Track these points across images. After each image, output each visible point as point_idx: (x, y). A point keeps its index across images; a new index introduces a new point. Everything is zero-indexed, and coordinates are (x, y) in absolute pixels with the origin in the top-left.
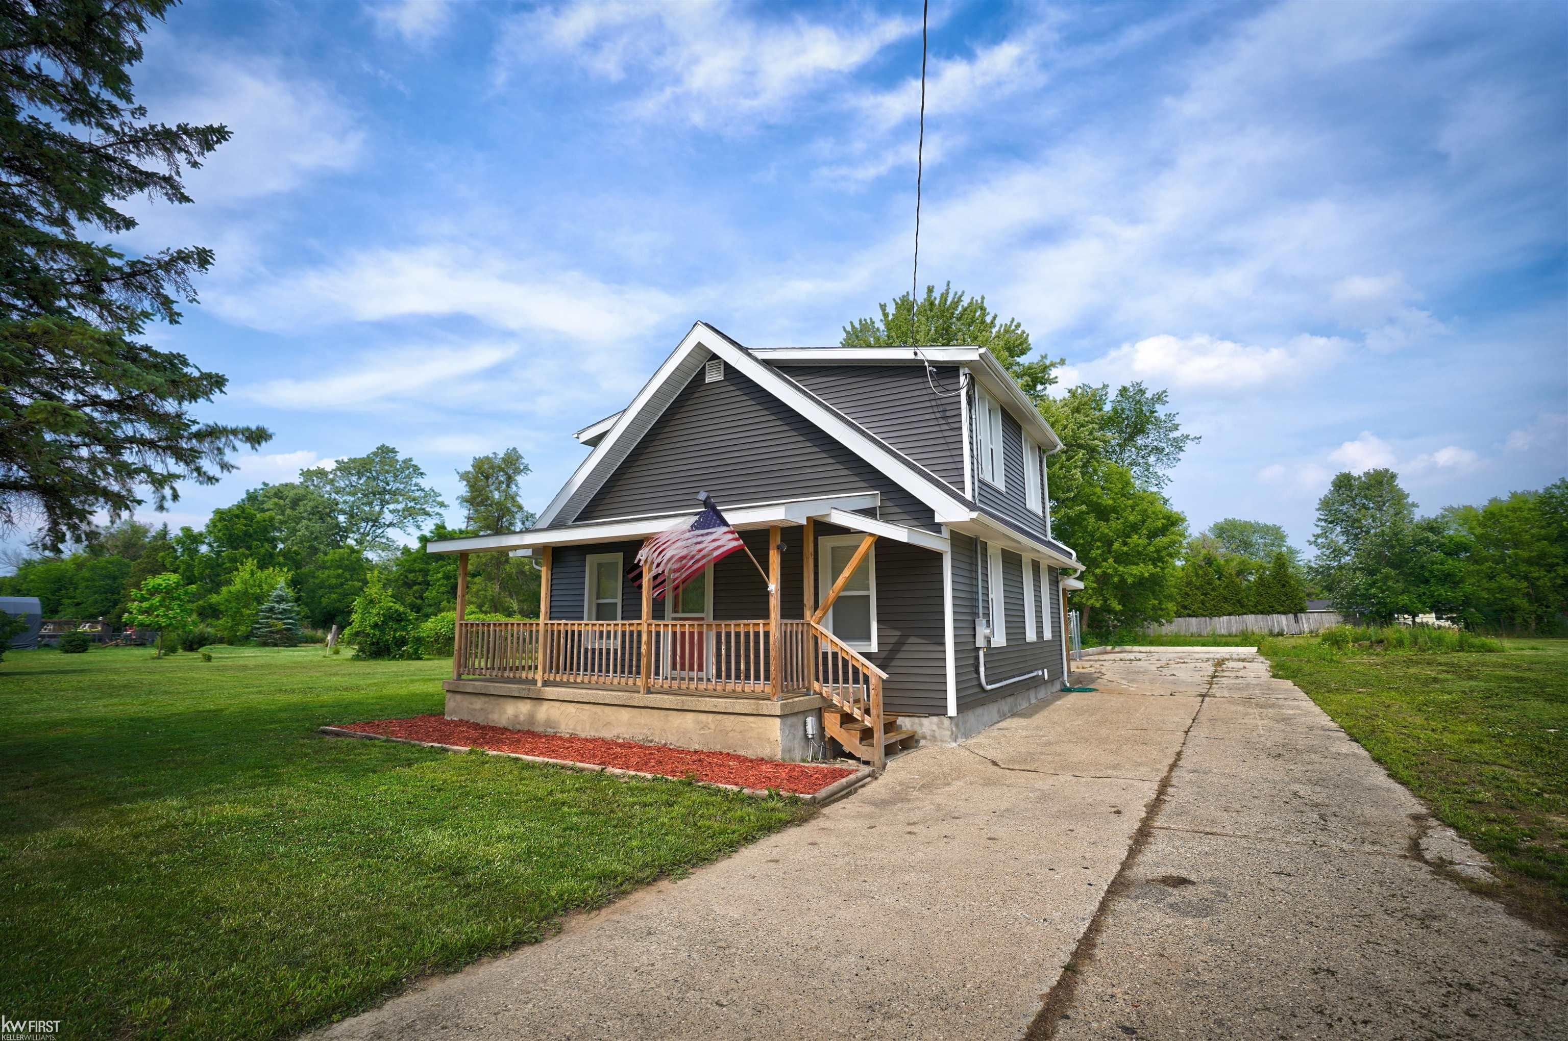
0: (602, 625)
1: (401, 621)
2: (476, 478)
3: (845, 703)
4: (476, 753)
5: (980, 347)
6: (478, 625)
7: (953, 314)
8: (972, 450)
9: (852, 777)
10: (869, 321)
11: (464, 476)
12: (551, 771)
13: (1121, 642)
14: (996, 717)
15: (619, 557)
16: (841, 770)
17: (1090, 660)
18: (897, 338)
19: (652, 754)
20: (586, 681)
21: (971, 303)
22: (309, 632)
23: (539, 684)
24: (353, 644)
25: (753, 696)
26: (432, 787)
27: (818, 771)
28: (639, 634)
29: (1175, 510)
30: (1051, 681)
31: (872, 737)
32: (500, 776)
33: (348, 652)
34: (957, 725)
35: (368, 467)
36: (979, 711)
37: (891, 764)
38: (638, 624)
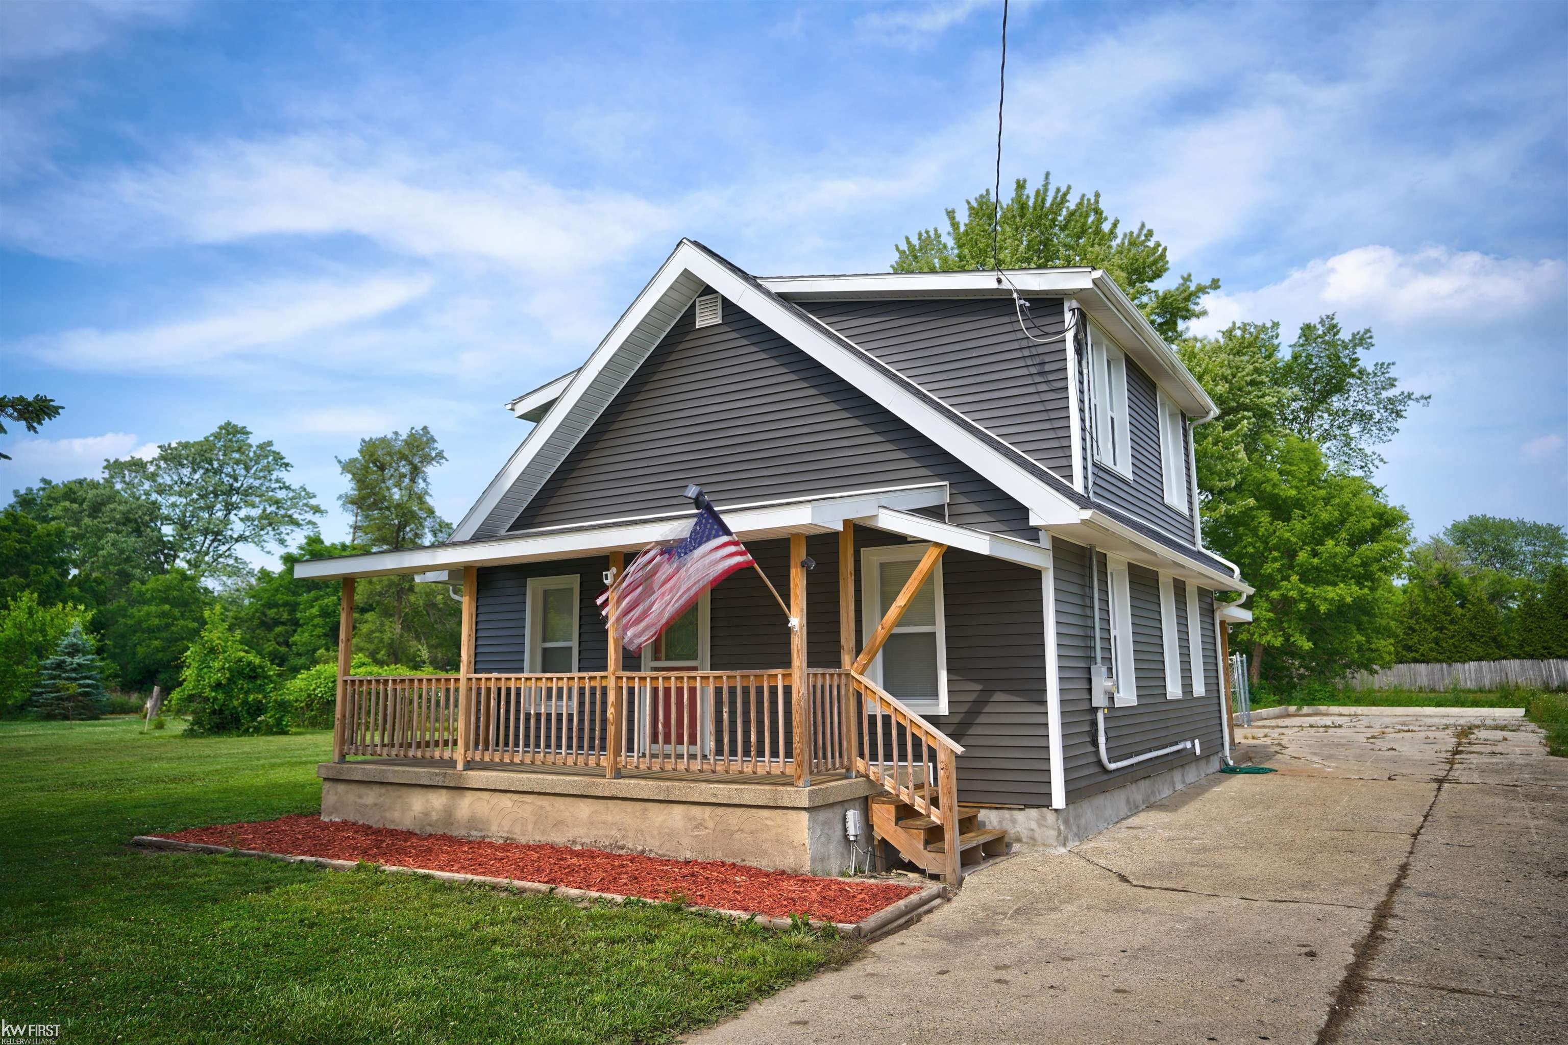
0: (551, 679)
1: (255, 678)
2: (366, 468)
3: (902, 788)
4: (366, 869)
5: (1094, 269)
6: (370, 682)
7: (1054, 220)
8: (1083, 420)
9: (914, 898)
10: (932, 234)
11: (348, 467)
12: (477, 893)
13: (1311, 700)
14: (1124, 811)
15: (573, 581)
16: (897, 887)
17: (1264, 727)
18: (973, 258)
19: (623, 866)
20: (528, 761)
21: (1080, 204)
22: (117, 697)
23: (460, 766)
24: (185, 713)
25: (769, 779)
26: (302, 921)
27: (863, 889)
28: (604, 690)
29: (1391, 504)
30: (1206, 756)
31: (941, 838)
32: (401, 902)
33: (178, 726)
34: (1066, 822)
35: (207, 455)
36: (1099, 800)
37: (971, 879)
38: (602, 677)
